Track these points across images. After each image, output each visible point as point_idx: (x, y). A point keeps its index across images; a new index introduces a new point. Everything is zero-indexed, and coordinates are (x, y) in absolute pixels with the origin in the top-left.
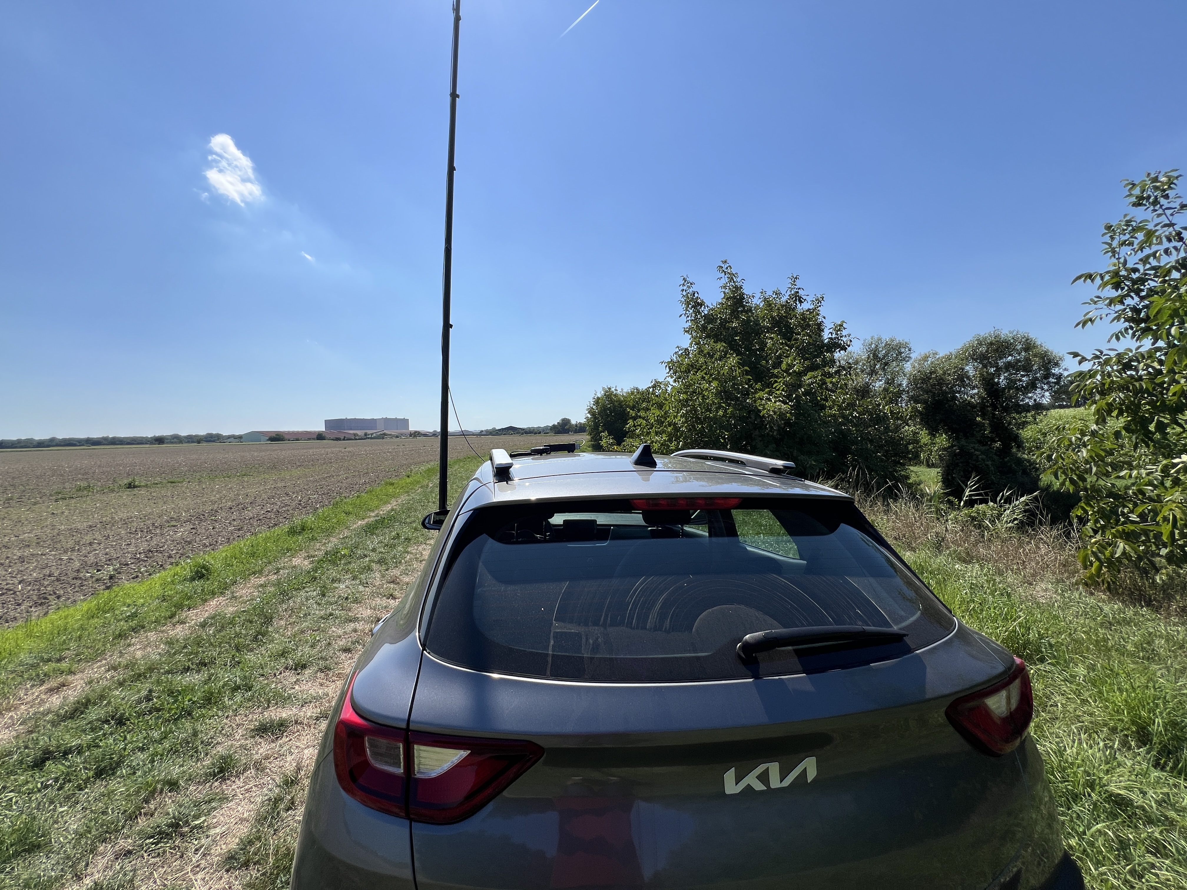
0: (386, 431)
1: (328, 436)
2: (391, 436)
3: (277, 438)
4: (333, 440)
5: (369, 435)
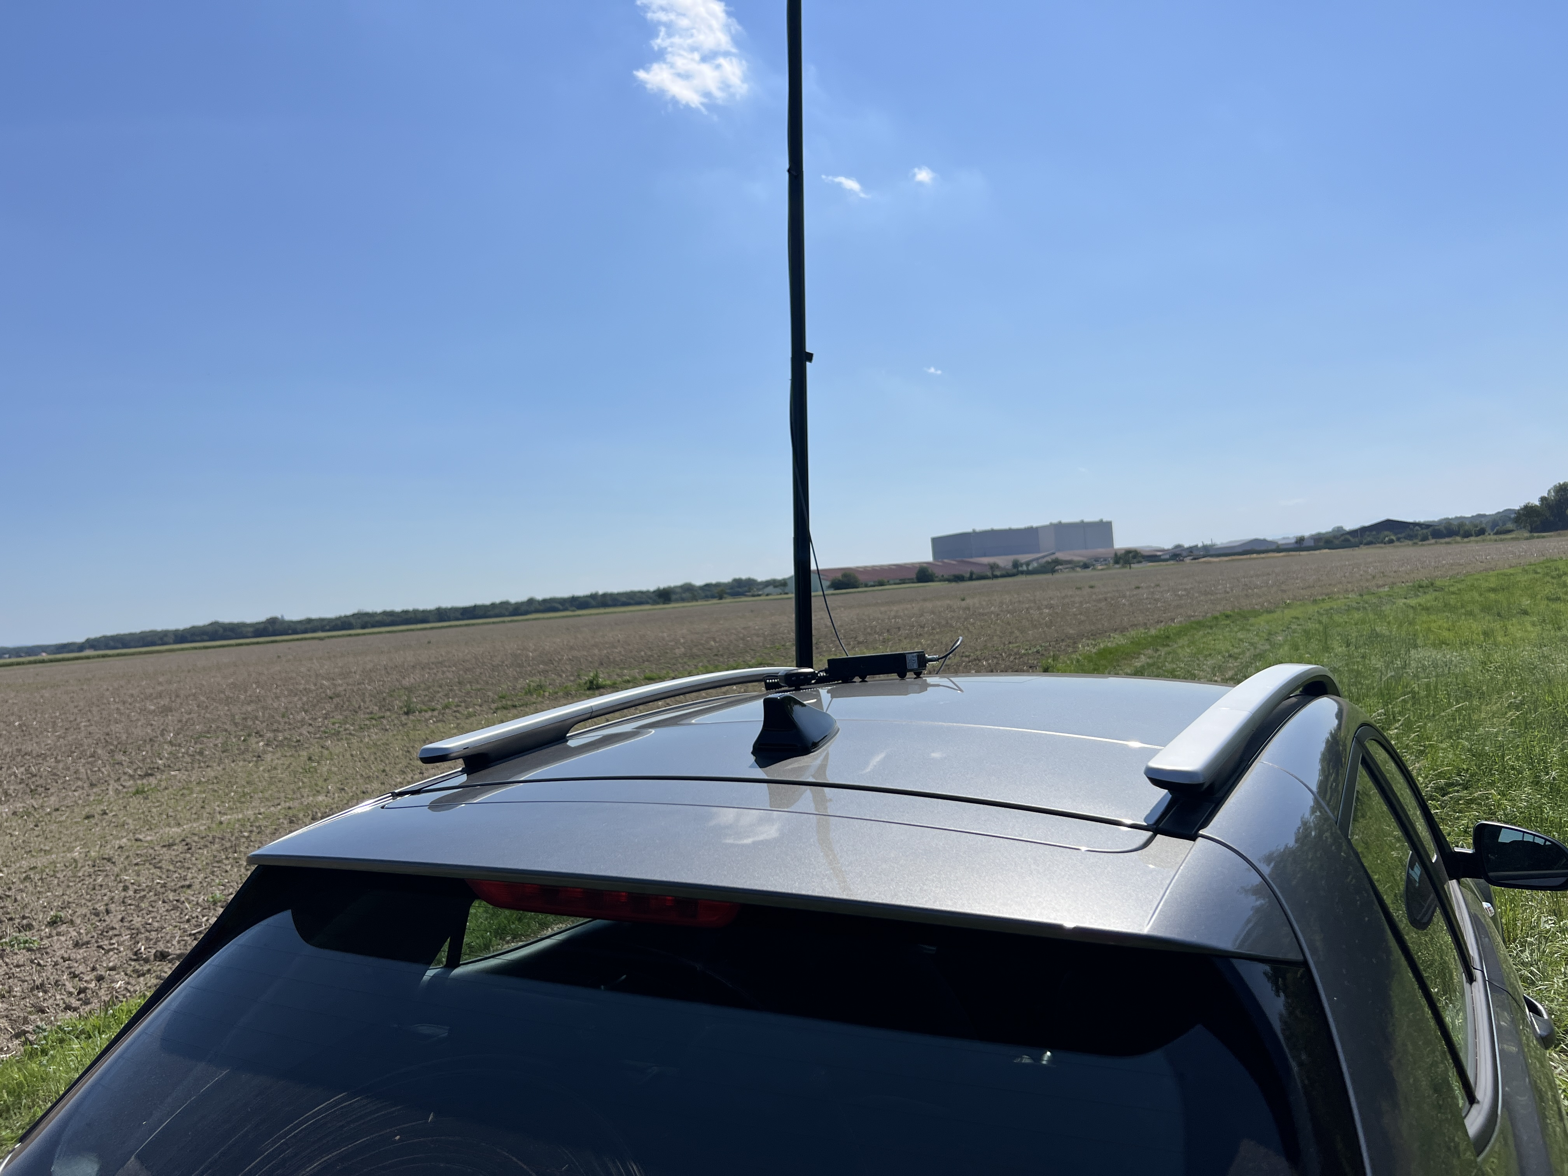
0: (1060, 555)
1: (938, 572)
2: (1072, 565)
3: (844, 581)
4: (949, 580)
5: (1021, 565)
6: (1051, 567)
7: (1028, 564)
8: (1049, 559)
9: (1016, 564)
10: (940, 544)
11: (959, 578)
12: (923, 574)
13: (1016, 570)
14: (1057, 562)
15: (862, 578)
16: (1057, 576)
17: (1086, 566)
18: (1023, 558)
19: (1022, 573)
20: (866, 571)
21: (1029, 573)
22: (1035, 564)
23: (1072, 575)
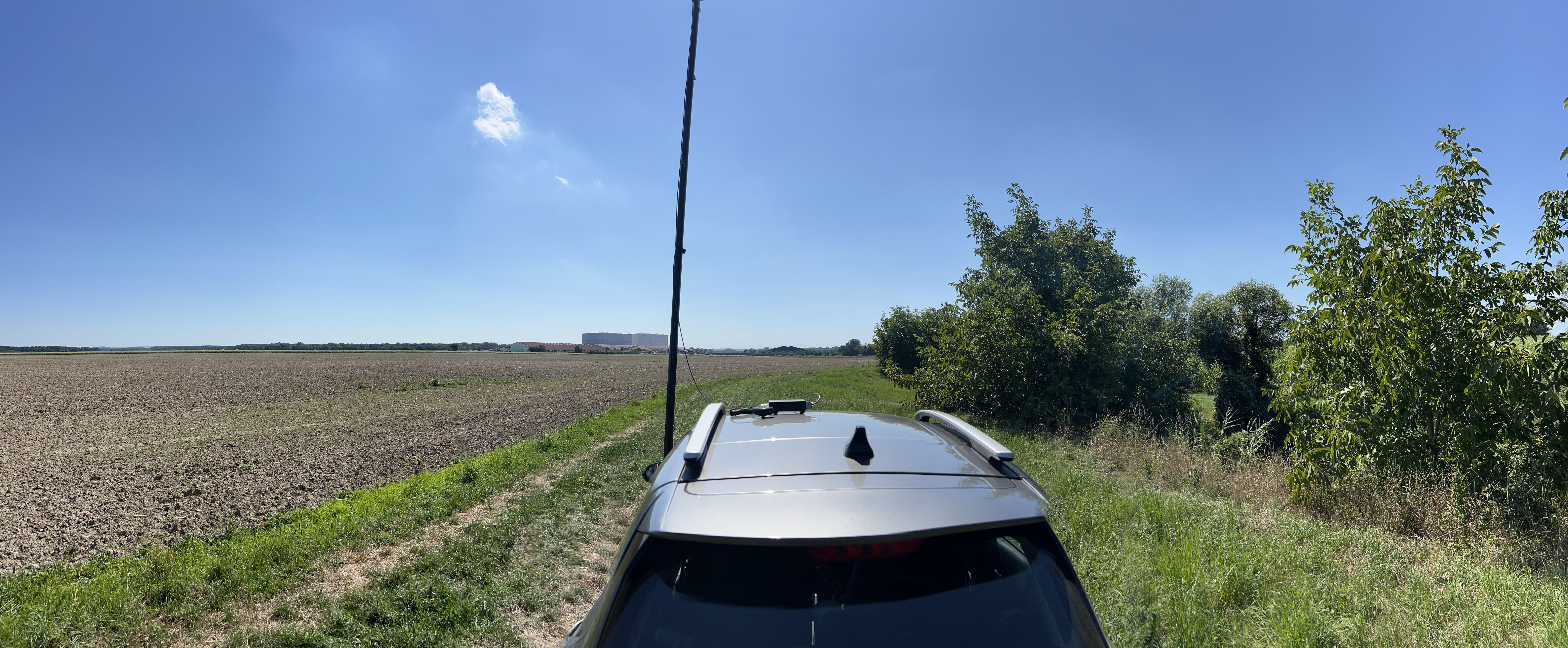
0: (640, 347)
1: (584, 349)
2: (645, 351)
3: (538, 349)
4: (588, 353)
5: (625, 349)
6: (637, 351)
7: (627, 349)
8: (636, 348)
9: (622, 349)
10: (585, 337)
11: (592, 352)
12: (578, 349)
13: (622, 351)
14: (639, 349)
15: (547, 348)
16: (638, 355)
17: (650, 352)
18: (625, 347)
19: (624, 353)
20: (549, 345)
21: (627, 353)
22: (630, 350)
23: (645, 355)
